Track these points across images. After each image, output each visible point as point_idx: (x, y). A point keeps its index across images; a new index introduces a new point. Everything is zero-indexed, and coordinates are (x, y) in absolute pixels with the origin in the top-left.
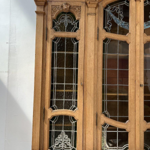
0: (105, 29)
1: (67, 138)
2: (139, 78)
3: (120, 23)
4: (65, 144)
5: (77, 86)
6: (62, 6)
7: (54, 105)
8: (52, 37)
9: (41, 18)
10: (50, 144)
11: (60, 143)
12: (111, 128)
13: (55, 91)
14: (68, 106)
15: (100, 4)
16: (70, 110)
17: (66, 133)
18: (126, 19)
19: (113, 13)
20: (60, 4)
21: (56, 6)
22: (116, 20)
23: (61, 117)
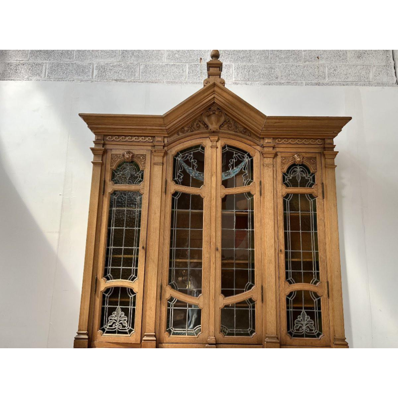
0: (175, 181)
1: (123, 316)
2: (214, 240)
3: (193, 173)
4: (121, 323)
5: (138, 250)
6: (123, 155)
7: (109, 275)
8: (110, 191)
9: (99, 169)
10: (102, 324)
11: (114, 323)
12: (179, 304)
13: (111, 256)
14: (126, 275)
15: (169, 152)
16: (128, 281)
17: (123, 310)
18: (201, 168)
19: (185, 162)
20: (121, 152)
21: (116, 155)
22: (189, 169)
23: (116, 289)
